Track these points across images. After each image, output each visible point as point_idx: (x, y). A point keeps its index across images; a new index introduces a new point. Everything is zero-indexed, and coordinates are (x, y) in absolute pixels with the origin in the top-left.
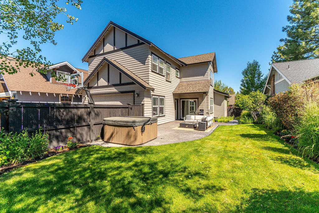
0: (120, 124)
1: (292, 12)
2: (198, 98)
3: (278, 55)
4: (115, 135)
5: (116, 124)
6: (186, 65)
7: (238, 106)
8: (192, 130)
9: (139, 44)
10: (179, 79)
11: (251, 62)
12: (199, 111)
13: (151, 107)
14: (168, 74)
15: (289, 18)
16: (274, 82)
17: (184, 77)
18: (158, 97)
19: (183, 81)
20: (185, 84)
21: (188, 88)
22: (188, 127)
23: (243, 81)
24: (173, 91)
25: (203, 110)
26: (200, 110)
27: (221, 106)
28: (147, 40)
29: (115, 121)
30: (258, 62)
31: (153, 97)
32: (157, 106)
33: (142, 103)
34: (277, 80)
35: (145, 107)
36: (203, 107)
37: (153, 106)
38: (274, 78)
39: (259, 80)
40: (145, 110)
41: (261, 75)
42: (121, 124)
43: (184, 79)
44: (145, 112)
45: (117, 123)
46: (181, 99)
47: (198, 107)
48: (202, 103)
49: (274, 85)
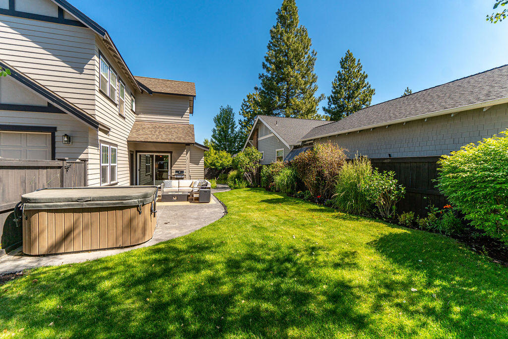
0: (97, 204)
1: (267, 60)
2: (171, 153)
3: (248, 104)
4: (79, 234)
5: (85, 205)
6: (150, 92)
7: (214, 165)
8: (188, 203)
9: (61, 19)
10: (134, 114)
11: (225, 107)
12: (173, 174)
13: (98, 166)
14: (121, 102)
15: (264, 66)
16: (257, 137)
17: (144, 113)
18: (108, 146)
19: (142, 119)
20: (147, 125)
21: (157, 133)
22: (178, 200)
23: (214, 131)
24: (127, 137)
25: (182, 172)
26: (176, 172)
27: (199, 166)
28: (95, 23)
29: (78, 200)
30: (232, 109)
31: (102, 145)
32: (107, 165)
33: (82, 156)
34: (261, 136)
35: (89, 167)
36: (185, 166)
37: (102, 165)
38: (258, 132)
39: (232, 132)
40: (89, 172)
41: (235, 126)
42: (102, 204)
43: (143, 117)
44: (89, 177)
45: (88, 204)
46: (137, 152)
47: (171, 167)
48: (178, 161)
49: (257, 141)
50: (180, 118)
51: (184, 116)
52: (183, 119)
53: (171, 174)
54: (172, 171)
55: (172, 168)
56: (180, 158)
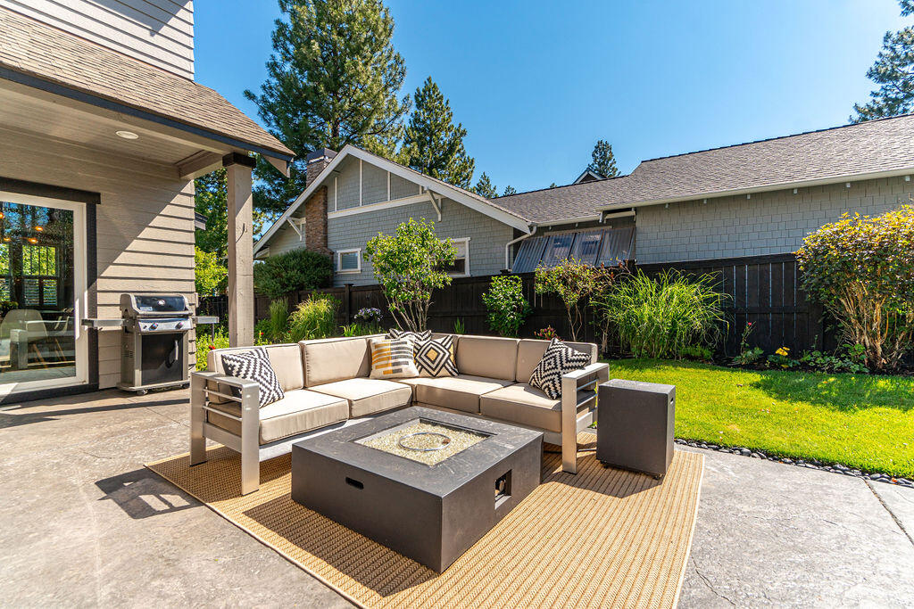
2: (92, 199)
16: (326, 210)
34: (346, 206)
38: (326, 196)
47: (93, 276)
48: (134, 245)
49: (326, 219)
50: (145, 34)
51: (165, 30)
52: (156, 39)
53: (93, 312)
54: (101, 298)
55: (101, 284)
56: (147, 233)
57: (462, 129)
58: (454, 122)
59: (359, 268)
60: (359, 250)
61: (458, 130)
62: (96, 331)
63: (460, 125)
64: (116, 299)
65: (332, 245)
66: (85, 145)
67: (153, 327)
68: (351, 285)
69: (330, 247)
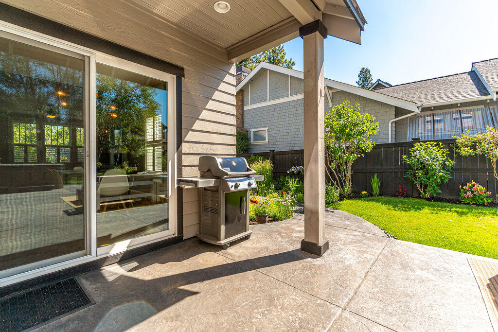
49: (243, 110)
53: (180, 172)
56: (211, 104)
57: (292, 61)
58: (287, 58)
59: (267, 140)
60: (267, 129)
61: (290, 62)
62: (182, 188)
63: (291, 59)
64: (195, 160)
65: (246, 127)
66: (176, 25)
67: (236, 186)
68: (273, 151)
69: (244, 128)
